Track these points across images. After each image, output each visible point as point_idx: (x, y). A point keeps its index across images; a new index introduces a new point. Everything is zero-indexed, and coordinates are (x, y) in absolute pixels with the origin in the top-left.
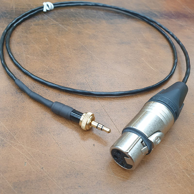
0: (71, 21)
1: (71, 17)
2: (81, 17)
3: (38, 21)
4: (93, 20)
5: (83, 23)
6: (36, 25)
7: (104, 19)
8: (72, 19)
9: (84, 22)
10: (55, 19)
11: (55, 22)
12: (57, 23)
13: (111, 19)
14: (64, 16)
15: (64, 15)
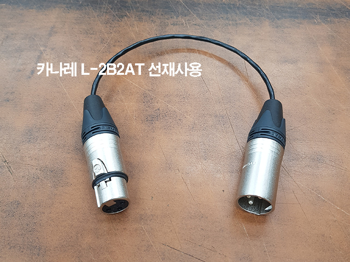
0: (221, 19)
1: (221, 13)
2: (236, 13)
3: (177, 18)
4: (251, 20)
5: (237, 24)
6: (174, 24)
7: (268, 18)
8: (222, 16)
9: (238, 22)
10: (198, 15)
11: (199, 21)
12: (201, 22)
13: (279, 19)
14: (213, 10)
15: (213, 8)
